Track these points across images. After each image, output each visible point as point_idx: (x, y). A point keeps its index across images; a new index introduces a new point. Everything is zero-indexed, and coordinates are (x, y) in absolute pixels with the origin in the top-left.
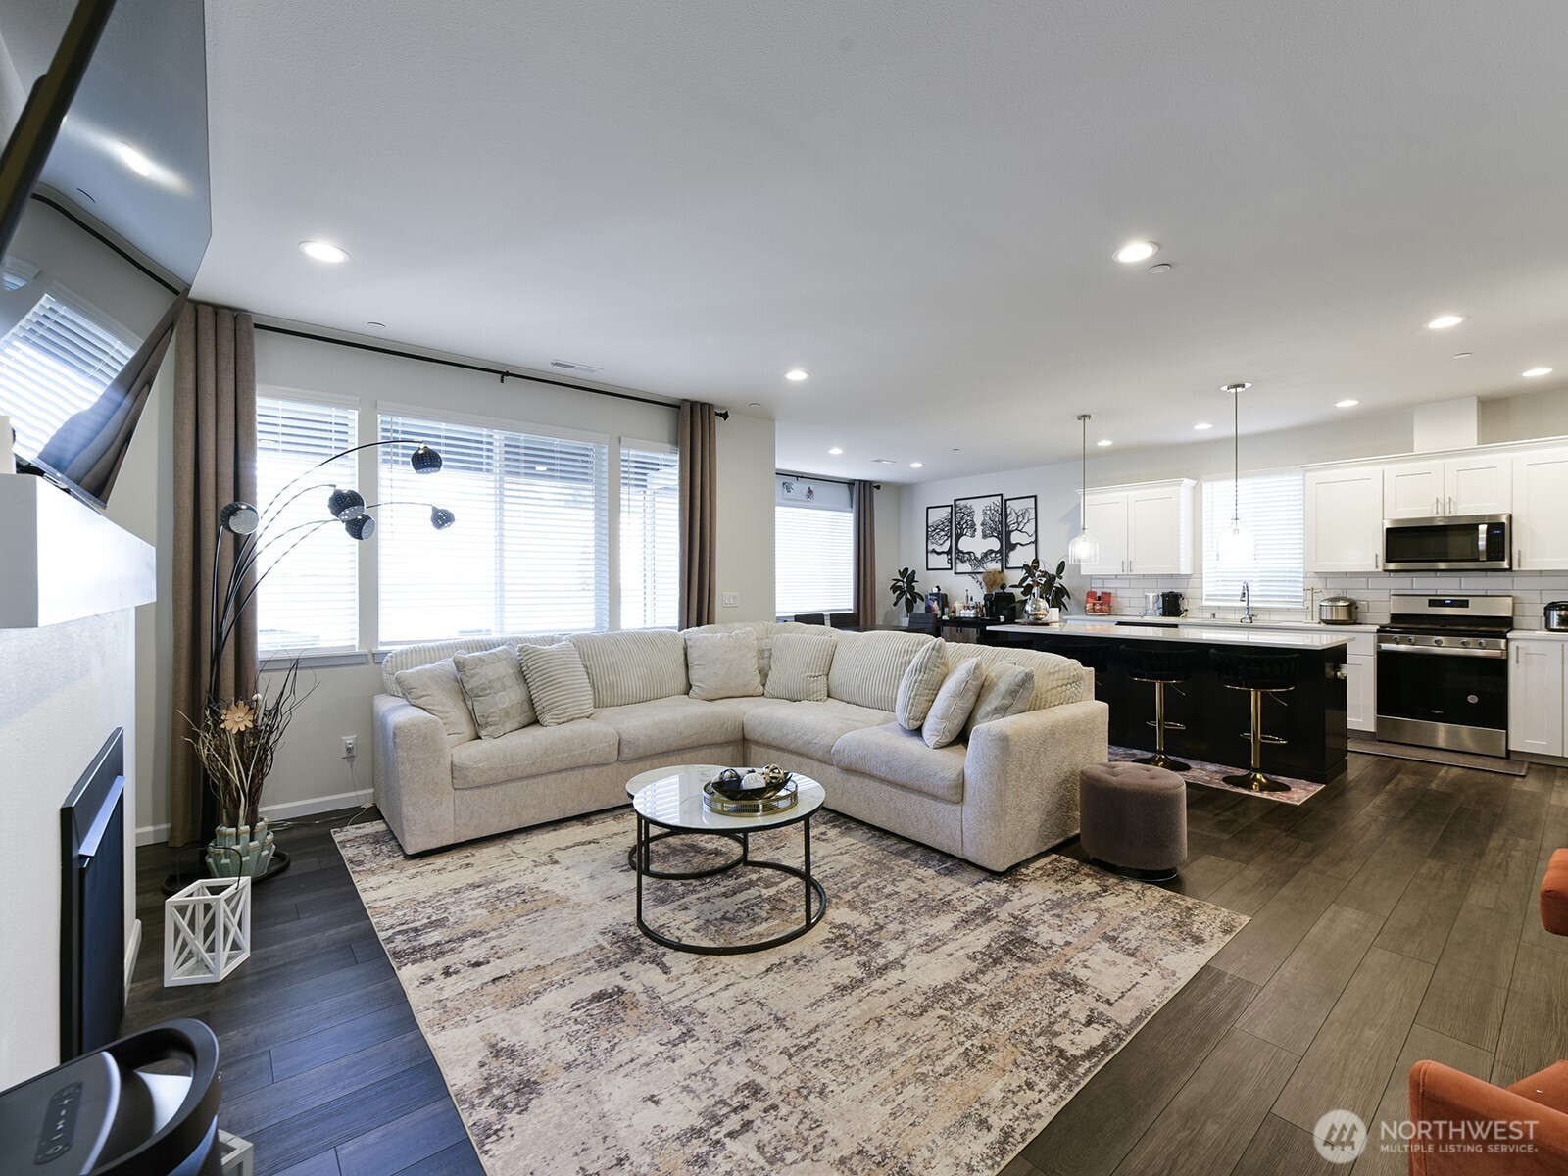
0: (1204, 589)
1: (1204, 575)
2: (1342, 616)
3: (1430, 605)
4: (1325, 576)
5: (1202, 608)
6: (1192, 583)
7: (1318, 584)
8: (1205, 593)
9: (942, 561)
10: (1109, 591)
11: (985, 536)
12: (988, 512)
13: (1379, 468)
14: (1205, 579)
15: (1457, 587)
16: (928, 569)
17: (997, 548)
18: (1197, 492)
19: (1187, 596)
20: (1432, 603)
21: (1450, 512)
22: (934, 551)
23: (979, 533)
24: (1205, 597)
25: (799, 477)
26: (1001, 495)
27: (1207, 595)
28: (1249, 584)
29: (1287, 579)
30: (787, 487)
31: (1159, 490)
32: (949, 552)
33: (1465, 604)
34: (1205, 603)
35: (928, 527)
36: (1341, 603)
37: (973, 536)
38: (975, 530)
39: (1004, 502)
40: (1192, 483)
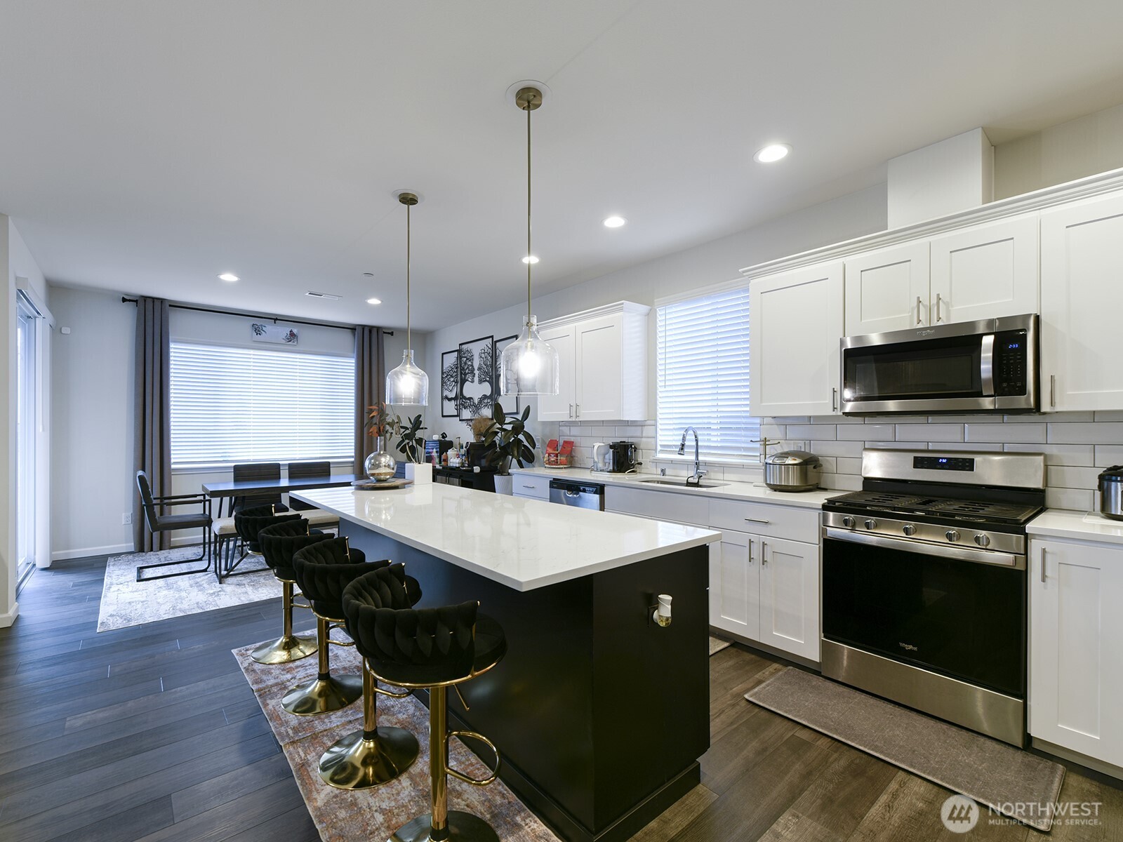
0: (659, 438)
1: (659, 422)
2: (793, 481)
3: (915, 467)
4: (784, 422)
5: (657, 462)
6: (648, 431)
7: (775, 433)
8: (659, 443)
9: (450, 408)
10: (572, 439)
11: (481, 381)
12: (483, 356)
13: (838, 262)
14: (659, 427)
15: (958, 438)
16: (443, 416)
17: (488, 393)
18: (650, 318)
19: (641, 447)
20: (919, 463)
21: (939, 319)
22: (446, 398)
23: (476, 379)
24: (659, 448)
25: (276, 319)
26: (492, 337)
27: (661, 446)
28: (698, 432)
29: (743, 426)
30: (258, 330)
31: (605, 317)
32: (455, 399)
33: (968, 465)
34: (660, 456)
35: (443, 373)
36: (790, 461)
37: (473, 382)
38: (474, 376)
39: (494, 343)
40: (643, 308)
